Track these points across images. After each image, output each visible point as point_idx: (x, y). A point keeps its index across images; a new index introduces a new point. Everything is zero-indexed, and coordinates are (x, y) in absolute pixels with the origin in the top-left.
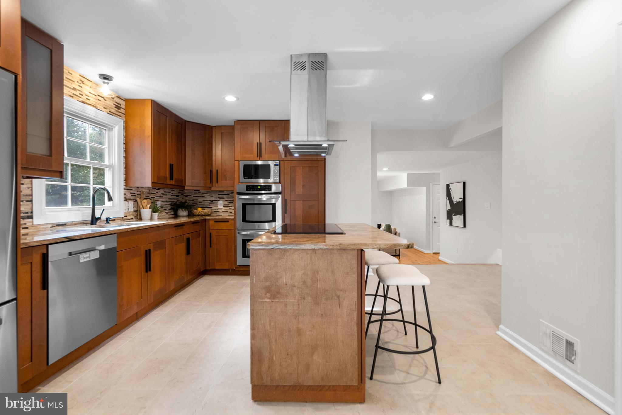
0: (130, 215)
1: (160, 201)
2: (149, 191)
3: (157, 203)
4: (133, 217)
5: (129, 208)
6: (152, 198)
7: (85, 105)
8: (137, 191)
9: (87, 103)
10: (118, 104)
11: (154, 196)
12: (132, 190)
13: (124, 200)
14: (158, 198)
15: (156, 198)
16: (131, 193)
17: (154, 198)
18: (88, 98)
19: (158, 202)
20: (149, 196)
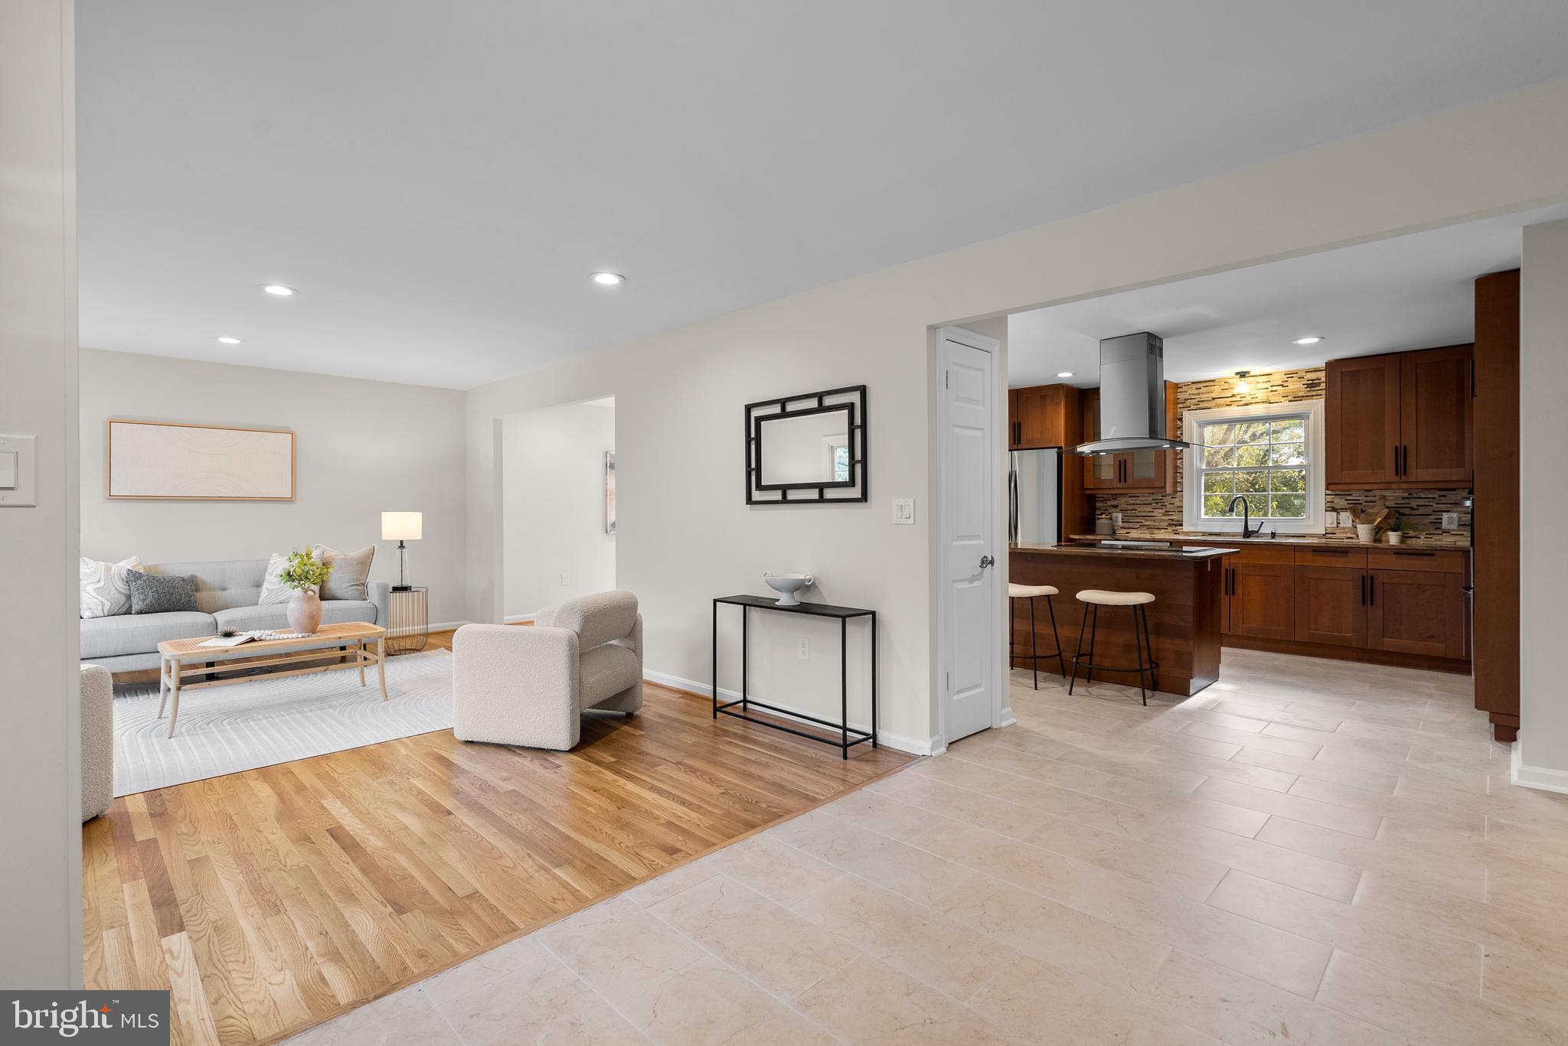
0: (1346, 533)
1: (1455, 512)
2: (1409, 494)
3: (1442, 515)
4: (1353, 536)
5: (1340, 521)
6: (1418, 506)
7: (1250, 407)
8: (1366, 496)
9: (1251, 403)
10: (1312, 380)
11: (1429, 502)
12: (1351, 495)
13: (1326, 511)
14: (1449, 506)
15: (1435, 505)
16: (1346, 500)
17: (1432, 506)
18: (1253, 396)
19: (1444, 514)
20: (1409, 504)
